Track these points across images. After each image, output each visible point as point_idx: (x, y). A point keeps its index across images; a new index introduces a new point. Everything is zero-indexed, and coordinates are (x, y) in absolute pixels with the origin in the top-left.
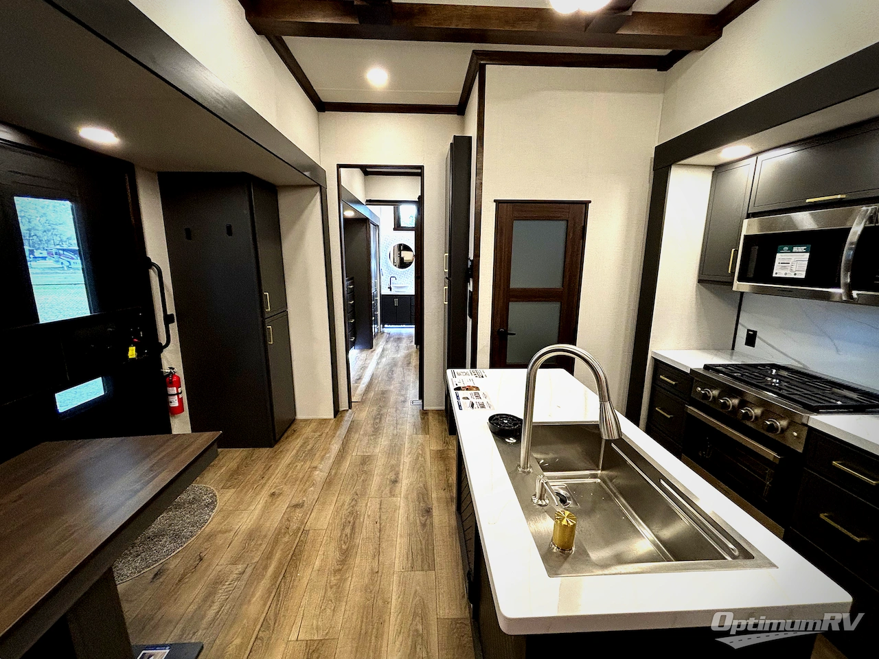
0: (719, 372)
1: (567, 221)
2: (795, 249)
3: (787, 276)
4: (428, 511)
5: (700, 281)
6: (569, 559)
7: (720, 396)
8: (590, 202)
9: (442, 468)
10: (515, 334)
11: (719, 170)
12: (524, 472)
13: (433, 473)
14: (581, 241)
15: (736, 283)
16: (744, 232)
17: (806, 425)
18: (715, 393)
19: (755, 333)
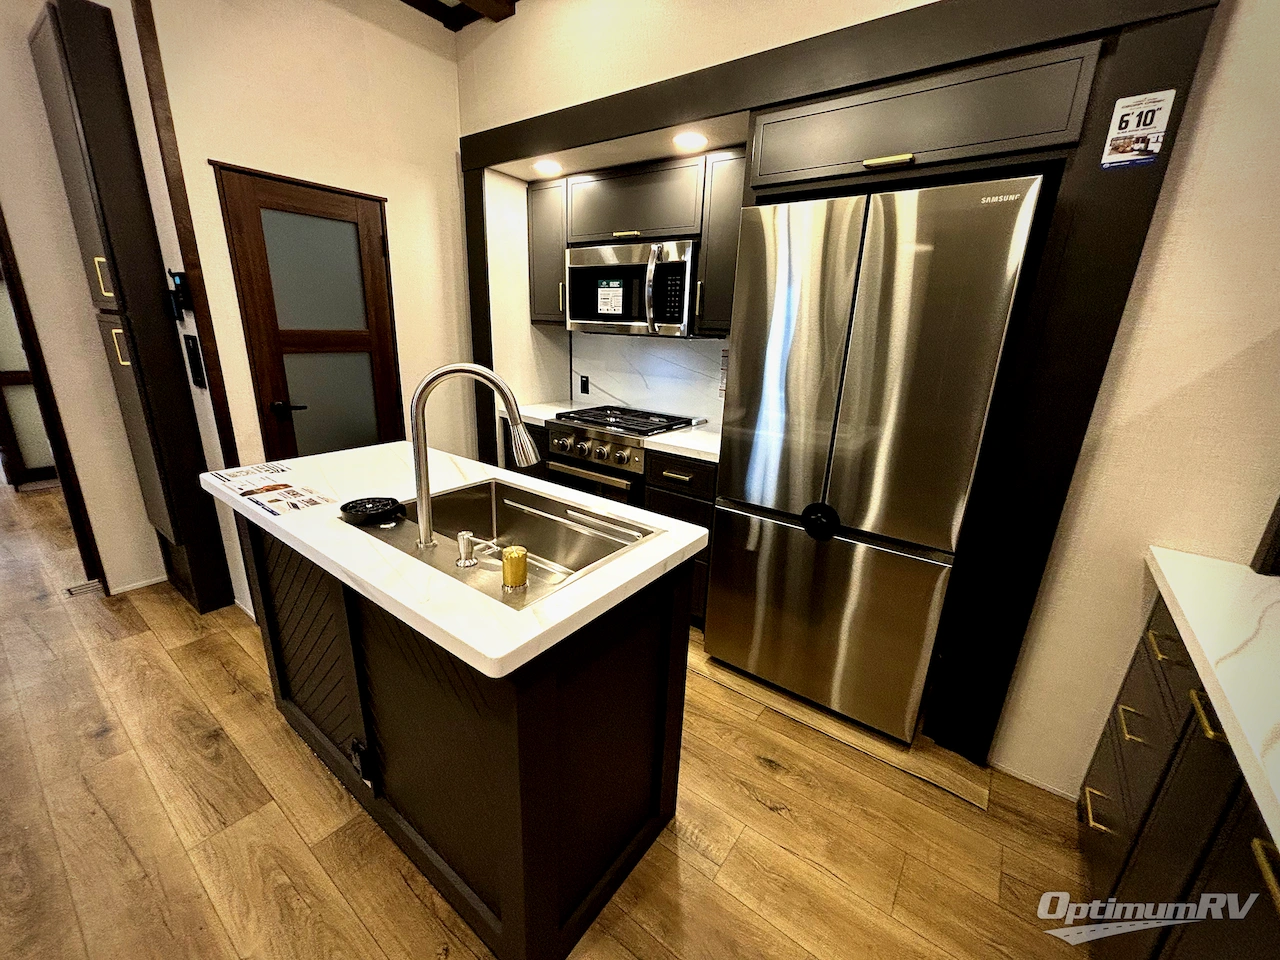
0: (574, 418)
1: (356, 224)
2: (611, 284)
3: (609, 312)
4: (217, 735)
5: (533, 322)
6: (528, 590)
7: (576, 443)
8: (386, 200)
9: (214, 665)
10: (305, 408)
11: (533, 186)
12: (427, 547)
13: (194, 680)
14: (383, 259)
15: (569, 321)
16: (568, 265)
17: (643, 448)
18: (570, 441)
19: (587, 378)
